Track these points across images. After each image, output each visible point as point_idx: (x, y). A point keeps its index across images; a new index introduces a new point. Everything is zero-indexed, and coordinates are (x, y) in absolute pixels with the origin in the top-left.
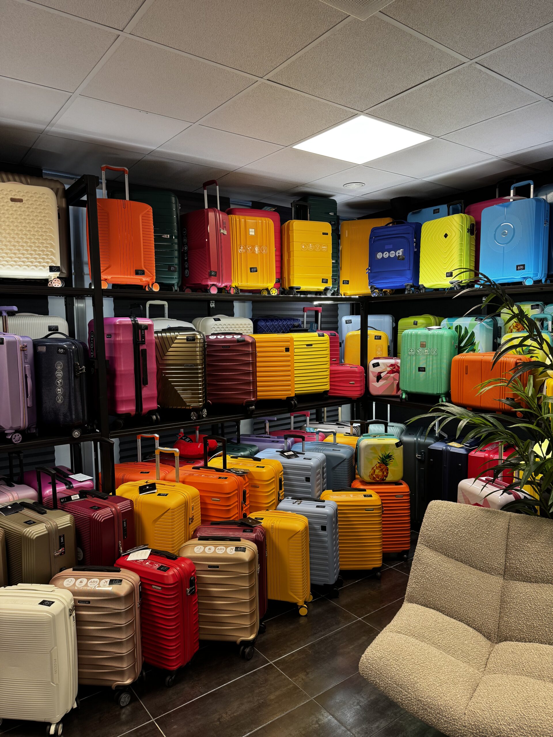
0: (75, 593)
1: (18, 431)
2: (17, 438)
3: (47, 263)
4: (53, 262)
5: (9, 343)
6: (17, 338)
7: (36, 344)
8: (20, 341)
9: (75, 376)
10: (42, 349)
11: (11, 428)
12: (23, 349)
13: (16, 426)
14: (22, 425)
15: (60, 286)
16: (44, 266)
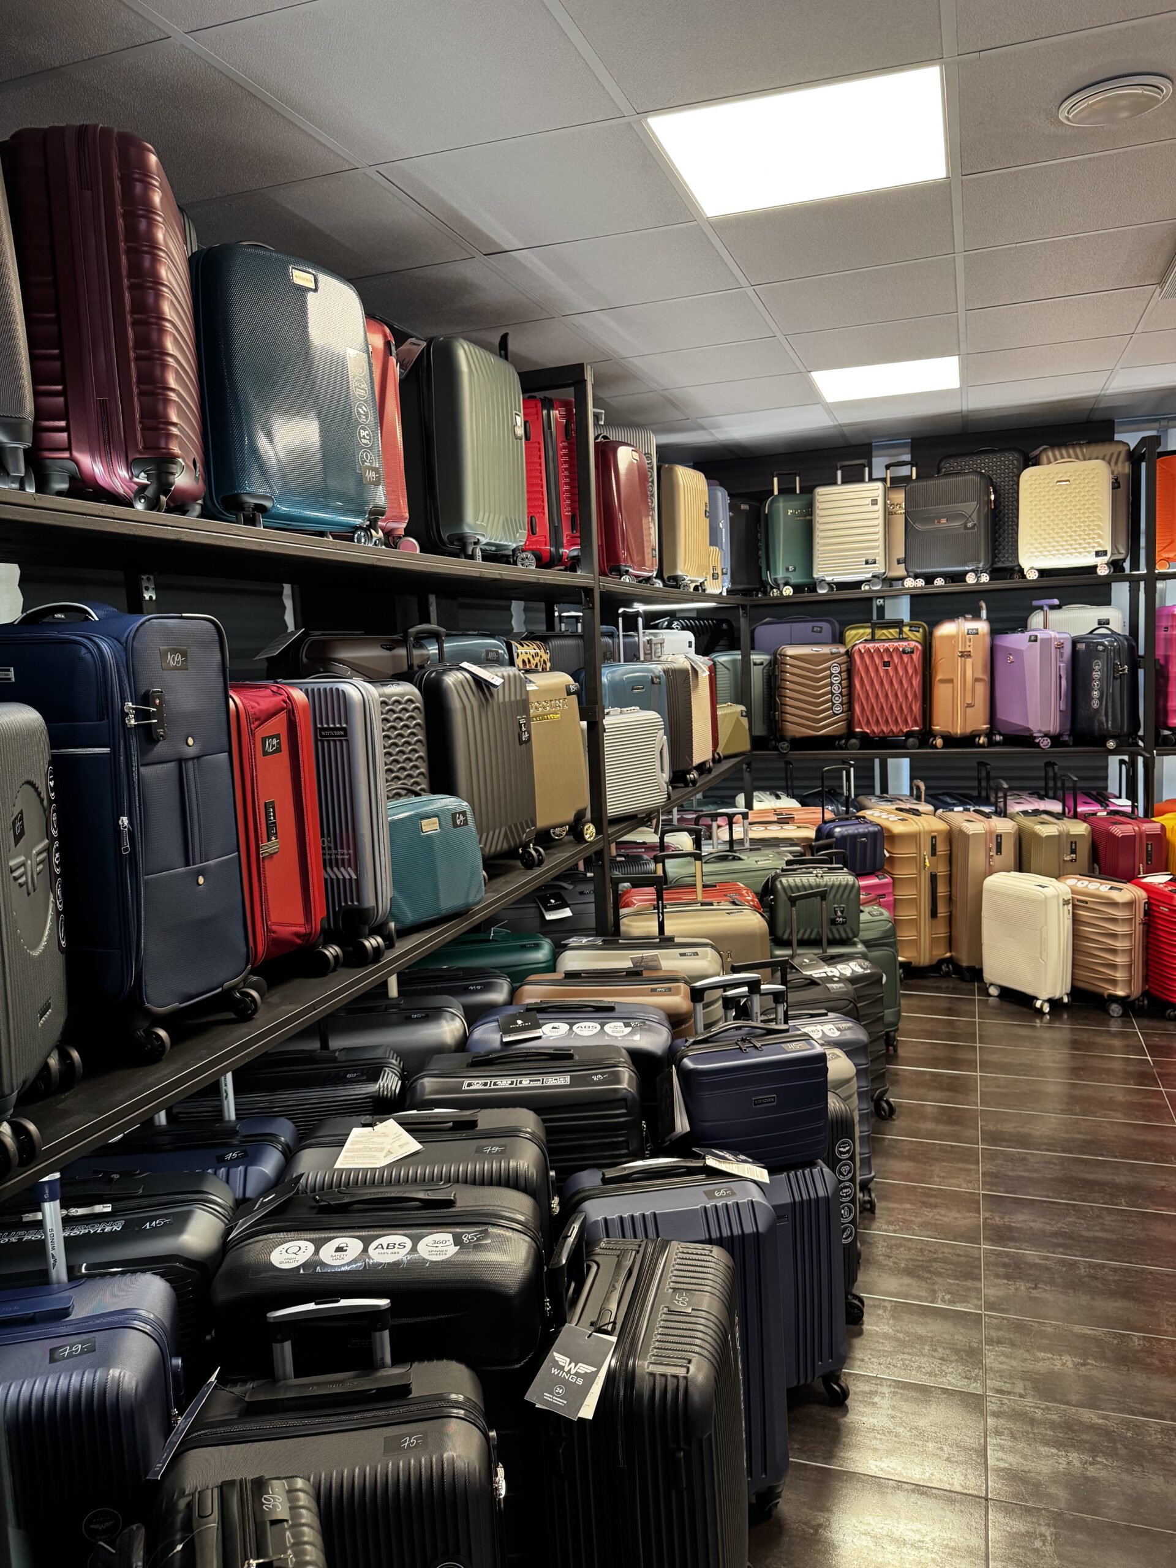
0: (1073, 892)
1: (1046, 735)
2: (1045, 743)
3: (1094, 547)
4: (1100, 545)
5: (1042, 640)
6: (1053, 634)
7: (1075, 642)
8: (1055, 639)
9: (1115, 678)
10: (1081, 646)
11: (1040, 731)
12: (1060, 647)
13: (1044, 729)
14: (1052, 729)
15: (1106, 572)
16: (1089, 552)
